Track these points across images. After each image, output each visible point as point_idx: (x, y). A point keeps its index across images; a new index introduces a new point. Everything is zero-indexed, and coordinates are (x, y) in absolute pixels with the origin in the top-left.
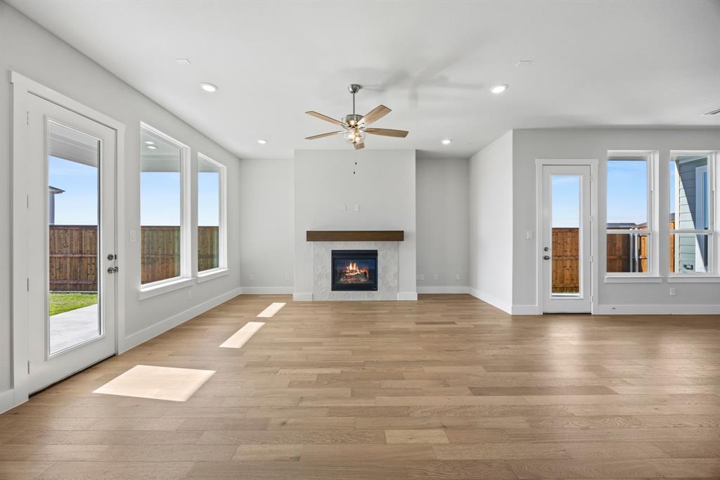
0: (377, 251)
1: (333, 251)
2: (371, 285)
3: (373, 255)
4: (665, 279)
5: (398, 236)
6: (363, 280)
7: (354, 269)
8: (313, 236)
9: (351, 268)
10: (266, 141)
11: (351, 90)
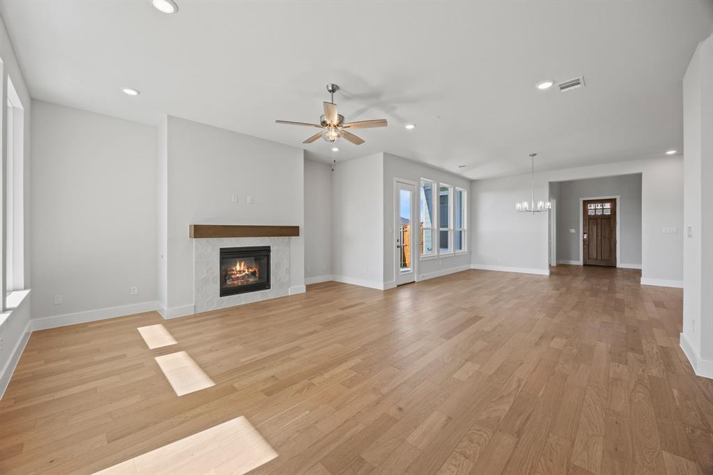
0: (269, 247)
1: (221, 249)
2: (264, 284)
3: (266, 251)
4: (438, 256)
5: (293, 231)
6: (252, 280)
7: (242, 268)
8: (200, 231)
9: (238, 268)
10: (139, 93)
11: (330, 88)
